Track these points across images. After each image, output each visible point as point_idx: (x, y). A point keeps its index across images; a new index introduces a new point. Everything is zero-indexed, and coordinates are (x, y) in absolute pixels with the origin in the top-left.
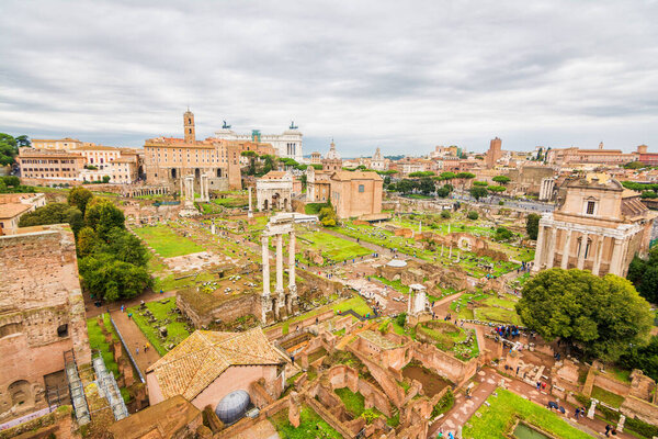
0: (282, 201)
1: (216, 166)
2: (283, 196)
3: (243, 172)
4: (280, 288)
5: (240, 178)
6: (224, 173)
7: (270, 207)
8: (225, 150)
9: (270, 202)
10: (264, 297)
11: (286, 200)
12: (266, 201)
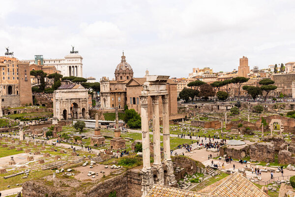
0: (79, 110)
1: (7, 83)
2: (81, 105)
3: (34, 90)
4: (158, 162)
5: (32, 94)
6: (14, 90)
7: (69, 116)
8: (16, 68)
9: (69, 111)
10: (144, 174)
11: (83, 110)
12: (65, 111)
